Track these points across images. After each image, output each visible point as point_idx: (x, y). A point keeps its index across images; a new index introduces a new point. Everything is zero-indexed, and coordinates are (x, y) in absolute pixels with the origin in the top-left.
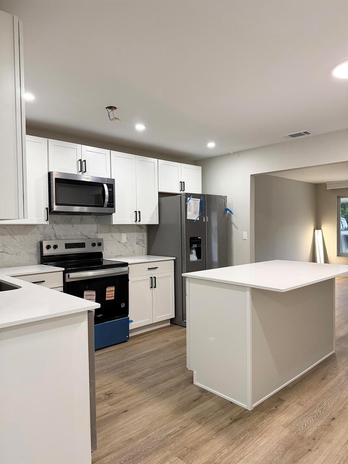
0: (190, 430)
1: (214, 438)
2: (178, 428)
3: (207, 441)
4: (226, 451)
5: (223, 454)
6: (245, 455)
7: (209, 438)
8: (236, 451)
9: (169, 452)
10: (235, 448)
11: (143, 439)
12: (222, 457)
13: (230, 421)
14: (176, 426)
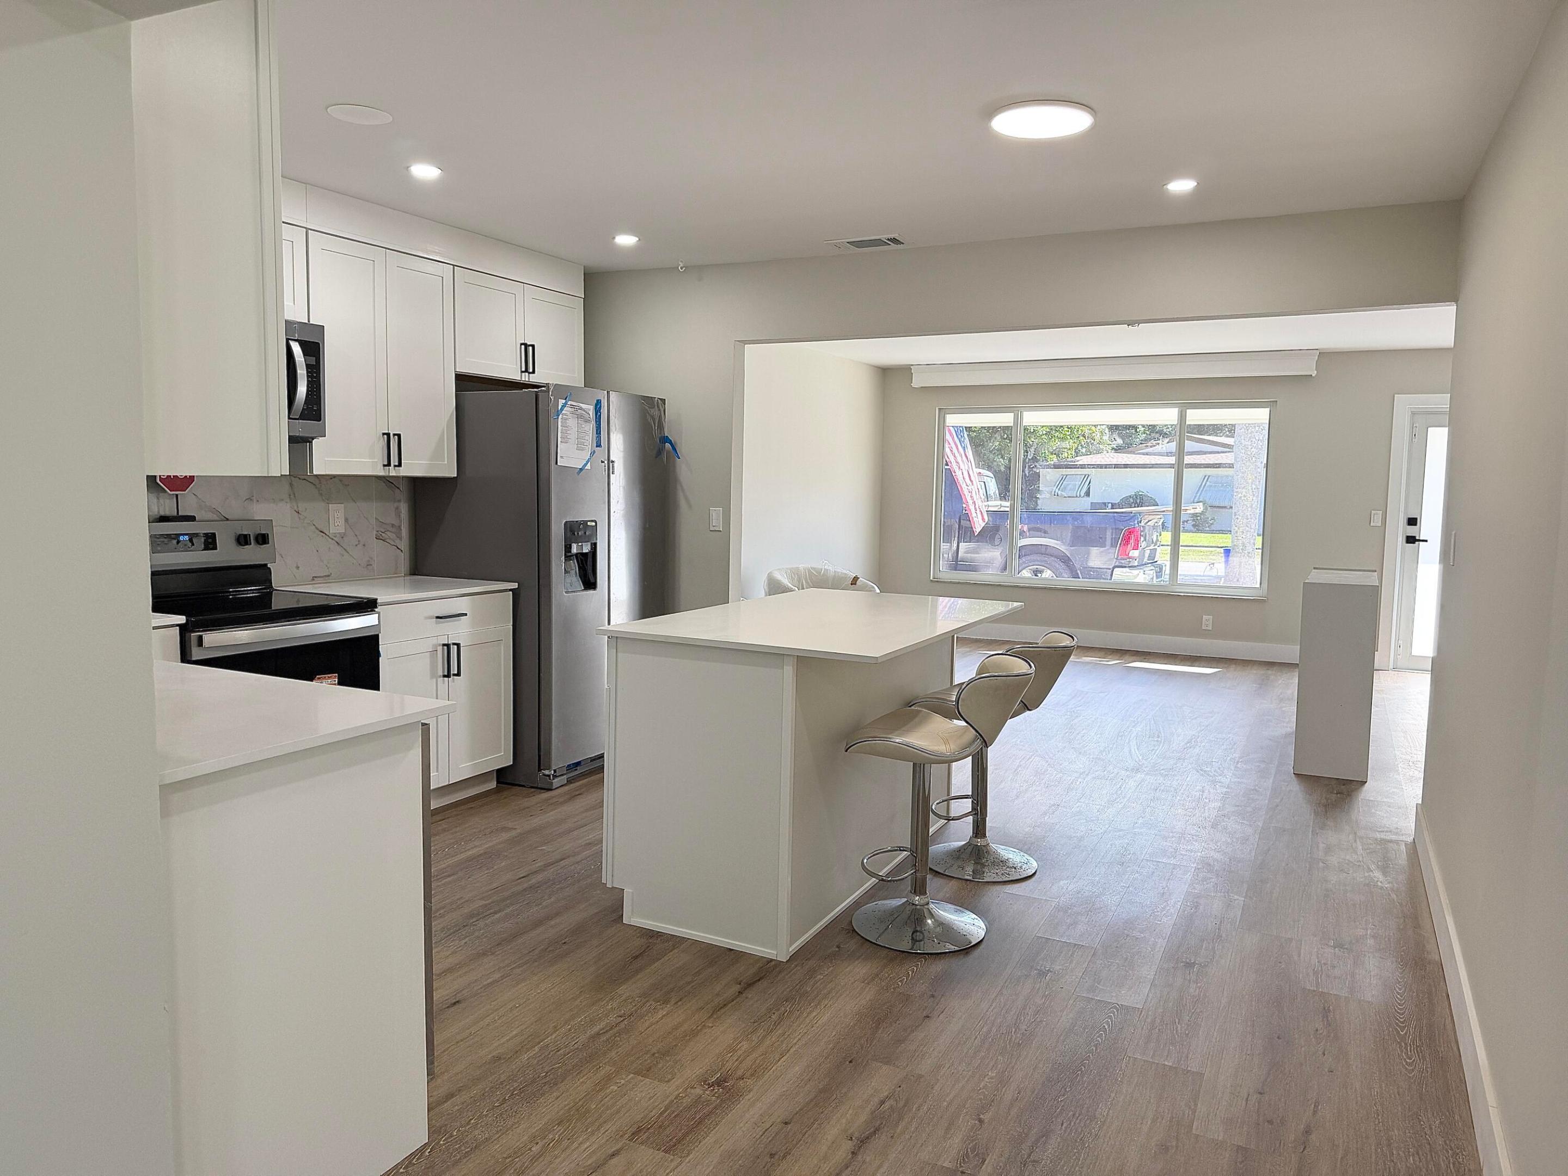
0: (646, 1018)
1: (710, 1025)
2: (612, 1018)
3: (694, 1033)
4: (745, 1046)
5: (740, 1052)
6: (790, 1046)
7: (699, 1028)
8: (768, 1042)
9: (608, 1068)
10: (765, 1037)
11: (531, 1053)
12: (740, 1057)
13: (737, 988)
14: (607, 1016)
